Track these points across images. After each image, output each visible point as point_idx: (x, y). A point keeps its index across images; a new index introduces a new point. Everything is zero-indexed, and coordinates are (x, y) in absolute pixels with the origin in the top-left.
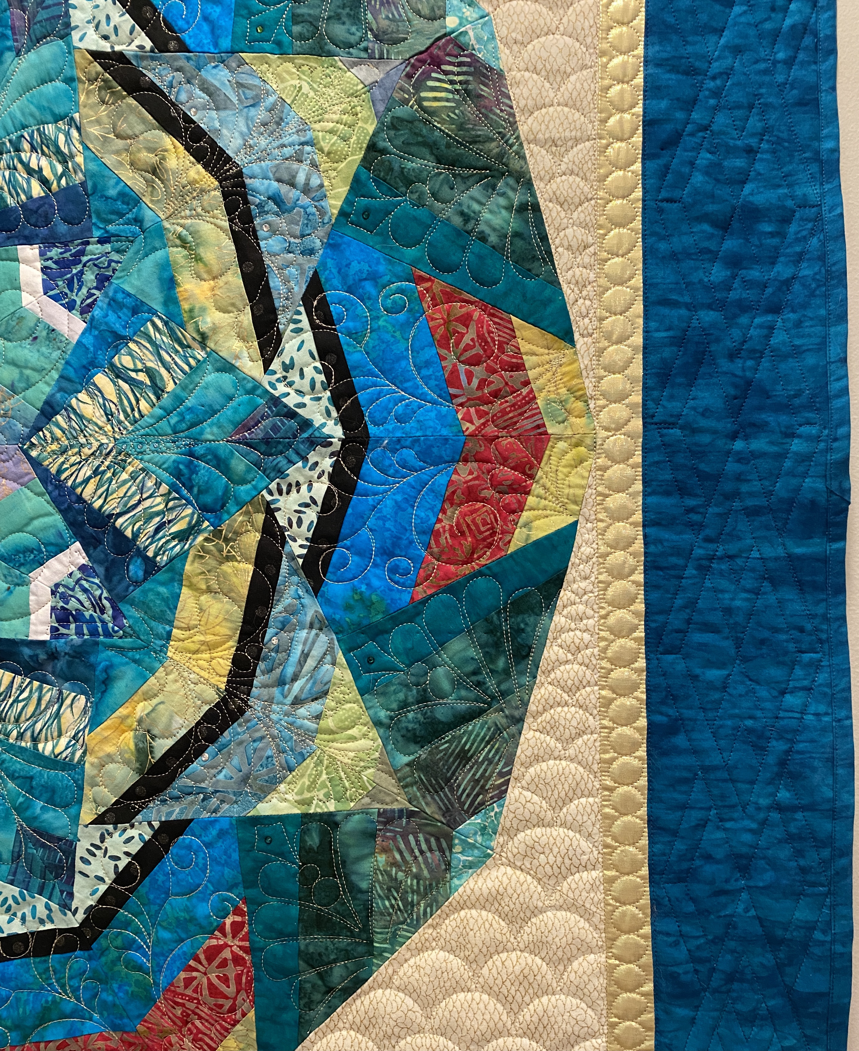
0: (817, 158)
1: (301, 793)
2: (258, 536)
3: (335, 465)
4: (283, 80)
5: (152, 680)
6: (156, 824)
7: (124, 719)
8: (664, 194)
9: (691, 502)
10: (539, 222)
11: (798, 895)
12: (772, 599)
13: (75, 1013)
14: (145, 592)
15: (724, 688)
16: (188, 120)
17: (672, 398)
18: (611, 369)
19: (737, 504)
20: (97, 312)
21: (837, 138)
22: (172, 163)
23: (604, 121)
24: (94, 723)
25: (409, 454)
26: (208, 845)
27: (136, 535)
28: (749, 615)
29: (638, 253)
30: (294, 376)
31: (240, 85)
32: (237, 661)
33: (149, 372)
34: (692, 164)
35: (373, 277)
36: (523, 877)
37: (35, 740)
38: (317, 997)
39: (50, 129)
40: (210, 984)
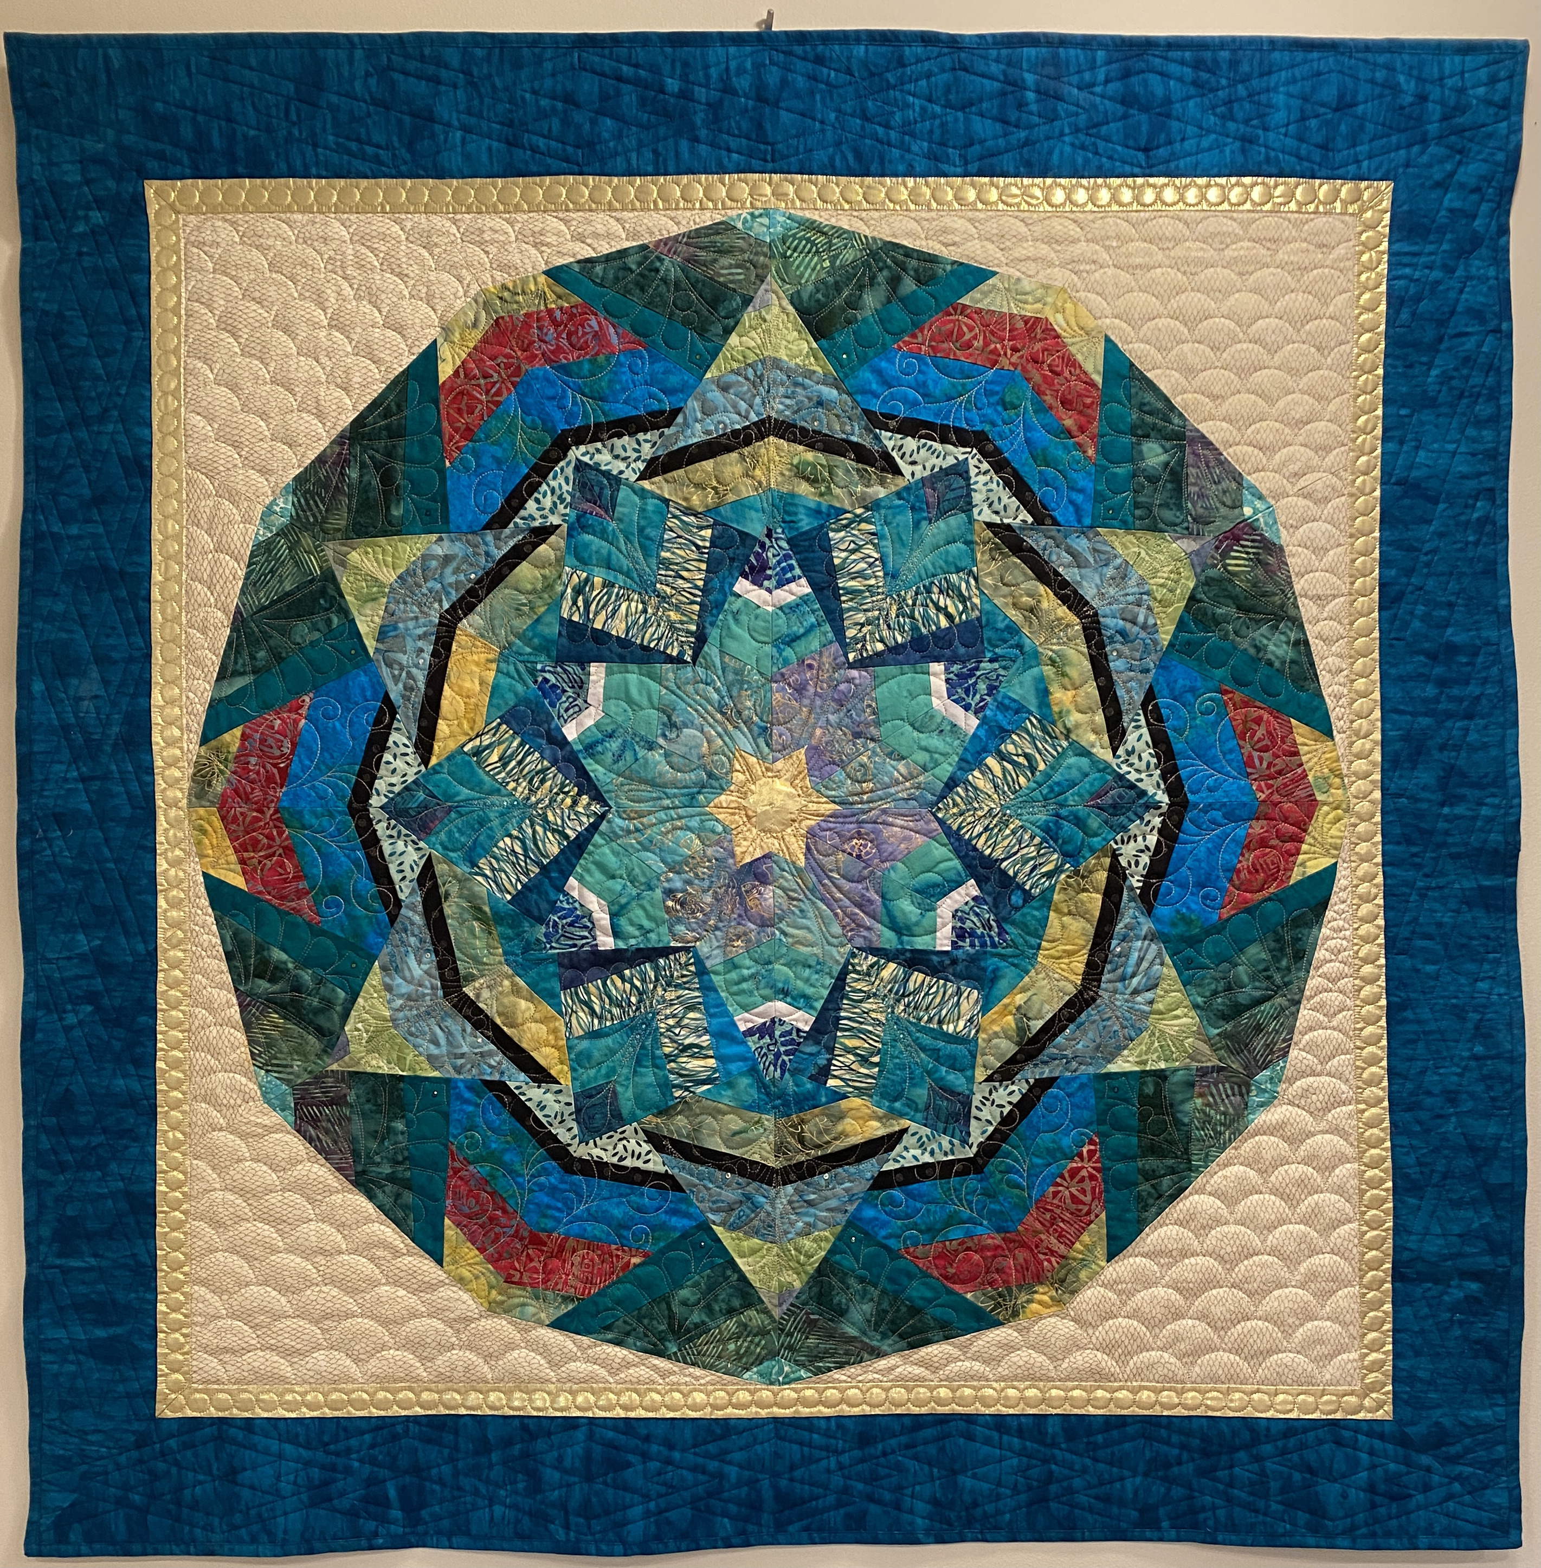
0: (1495, 610)
1: (1139, 1056)
2: (1105, 874)
3: (1163, 822)
4: (1127, 548)
5: (1027, 979)
6: (1032, 1081)
7: (1006, 1006)
8: (1393, 635)
9: (1414, 849)
10: (1309, 654)
11: (1488, 1116)
12: (1468, 916)
13: (971, 1221)
14: (1024, 915)
15: (1437, 978)
16: (1057, 574)
17: (1401, 777)
18: (1359, 756)
19: (1444, 851)
20: (988, 712)
21: (1508, 596)
22: (1045, 605)
23: (1353, 583)
24: (985, 1009)
25: (1217, 815)
26: (1069, 1095)
27: (1016, 874)
28: (1454, 927)
29: (1376, 676)
30: (1134, 759)
31: (1095, 550)
32: (1089, 964)
33: (1026, 756)
34: (1412, 613)
35: (1192, 690)
36: (1300, 1111)
37: (940, 1022)
38: (1151, 1201)
39: (954, 578)
40: (1072, 1195)
